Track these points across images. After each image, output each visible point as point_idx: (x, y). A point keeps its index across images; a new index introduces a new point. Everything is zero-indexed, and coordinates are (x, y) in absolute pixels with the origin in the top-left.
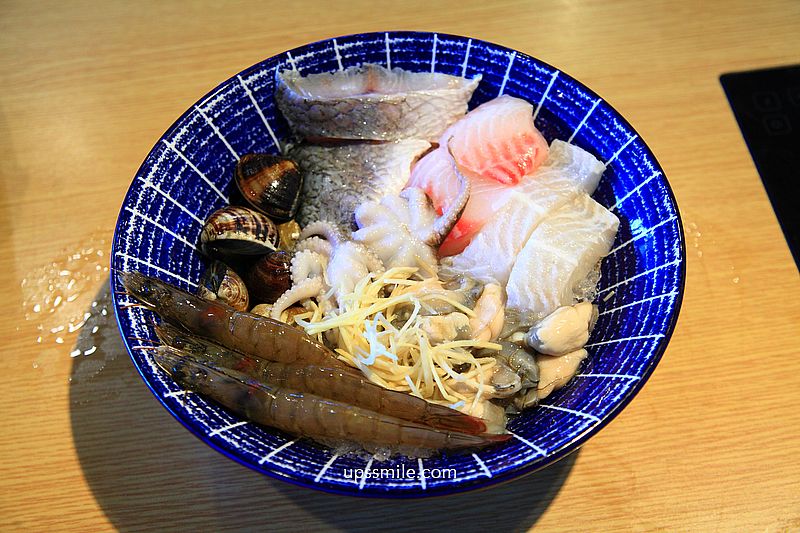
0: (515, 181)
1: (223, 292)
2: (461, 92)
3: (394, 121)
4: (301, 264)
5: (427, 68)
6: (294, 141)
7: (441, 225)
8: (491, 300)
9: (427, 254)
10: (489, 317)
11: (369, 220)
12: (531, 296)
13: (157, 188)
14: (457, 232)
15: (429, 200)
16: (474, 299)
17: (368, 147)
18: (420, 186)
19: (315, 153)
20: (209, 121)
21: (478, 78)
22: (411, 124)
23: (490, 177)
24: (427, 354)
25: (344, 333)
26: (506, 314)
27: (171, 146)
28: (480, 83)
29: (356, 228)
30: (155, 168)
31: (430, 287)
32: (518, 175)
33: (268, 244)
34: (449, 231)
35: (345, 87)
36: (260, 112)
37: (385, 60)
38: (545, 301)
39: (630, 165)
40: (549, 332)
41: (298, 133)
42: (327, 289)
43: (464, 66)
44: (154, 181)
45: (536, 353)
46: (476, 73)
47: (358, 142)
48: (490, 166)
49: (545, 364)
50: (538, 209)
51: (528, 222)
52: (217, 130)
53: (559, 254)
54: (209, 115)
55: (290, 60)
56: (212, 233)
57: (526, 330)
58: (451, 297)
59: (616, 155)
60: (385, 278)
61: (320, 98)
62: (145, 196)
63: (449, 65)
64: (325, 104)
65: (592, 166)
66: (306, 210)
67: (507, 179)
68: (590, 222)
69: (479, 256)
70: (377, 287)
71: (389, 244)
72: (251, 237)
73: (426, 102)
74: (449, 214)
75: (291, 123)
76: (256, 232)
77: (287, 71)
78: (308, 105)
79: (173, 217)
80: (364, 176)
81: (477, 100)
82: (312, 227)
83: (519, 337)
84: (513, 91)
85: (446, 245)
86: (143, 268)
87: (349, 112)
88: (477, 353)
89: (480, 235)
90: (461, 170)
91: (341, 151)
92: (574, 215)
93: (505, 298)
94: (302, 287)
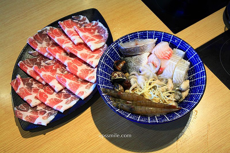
0: (169, 58)
1: (120, 89)
2: (153, 42)
3: (142, 50)
4: (132, 81)
5: (146, 38)
6: (123, 56)
7: (157, 69)
8: (170, 81)
9: (155, 75)
10: (170, 86)
11: (143, 70)
12: (178, 80)
13: (101, 70)
14: (161, 70)
15: (154, 65)
16: (167, 83)
18: (150, 62)
19: (128, 59)
21: (157, 39)
23: (164, 58)
24: (162, 95)
25: (145, 93)
26: (174, 84)
27: (102, 61)
29: (140, 72)
30: (100, 66)
31: (158, 82)
33: (124, 78)
34: (159, 70)
35: (131, 44)
36: (116, 51)
37: (138, 37)
38: (180, 81)
39: (190, 52)
40: (183, 87)
41: (124, 55)
42: (139, 85)
43: (154, 36)
44: (101, 69)
45: (181, 91)
46: (156, 37)
48: (163, 56)
49: (183, 93)
50: (175, 63)
52: (109, 56)
54: (107, 54)
55: (120, 40)
56: (114, 78)
57: (178, 87)
58: (163, 83)
59: (187, 50)
60: (149, 82)
61: (128, 48)
62: (100, 72)
63: (151, 37)
64: (129, 49)
66: (129, 70)
67: (167, 58)
68: (185, 64)
71: (148, 74)
72: (121, 77)
73: (148, 45)
74: (158, 67)
75: (123, 53)
76: (122, 76)
77: (120, 43)
78: (126, 49)
79: (105, 75)
80: (139, 61)
81: (157, 43)
83: (177, 88)
84: (164, 40)
85: (159, 72)
86: (103, 86)
87: (134, 50)
88: (170, 93)
89: (165, 70)
90: (158, 58)
92: (182, 63)
94: (134, 85)
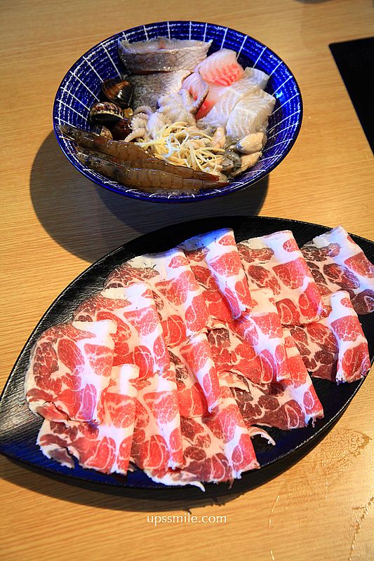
0: (229, 85)
1: (102, 134)
2: (203, 48)
3: (174, 62)
4: (136, 122)
5: (187, 38)
6: (127, 73)
7: (196, 104)
8: (220, 133)
9: (191, 117)
10: (219, 139)
11: (164, 104)
12: (237, 130)
13: (69, 92)
14: (204, 107)
15: (191, 94)
16: (213, 133)
17: (162, 75)
18: (186, 88)
19: (137, 78)
20: (89, 63)
21: (211, 41)
22: (181, 64)
23: (218, 83)
24: (193, 153)
25: (157, 147)
26: (226, 138)
27: (74, 74)
28: (212, 43)
29: (158, 108)
30: (67, 83)
31: (193, 129)
32: (230, 82)
33: (120, 116)
34: (200, 106)
35: (150, 47)
36: (111, 60)
37: (168, 35)
38: (243, 132)
39: (279, 75)
40: (245, 143)
41: (129, 69)
42: (147, 132)
43: (204, 36)
44: (68, 89)
45: (240, 153)
46: (210, 39)
47: (157, 72)
48: (217, 78)
49: (244, 158)
50: (239, 94)
51: (234, 100)
52: (93, 68)
53: (248, 112)
54: (89, 60)
55: (124, 36)
56: (95, 111)
57: (234, 144)
58: (202, 132)
59: (274, 71)
60: (174, 126)
61: (139, 52)
62: (64, 95)
63: (197, 36)
64: (141, 55)
65: (263, 77)
66: (135, 102)
67: (226, 83)
68: (262, 100)
69: (214, 115)
70: (170, 129)
71: (174, 113)
72: (112, 113)
73: (188, 53)
74: (200, 98)
75: (126, 65)
76: (114, 111)
77: (123, 41)
78: (134, 55)
79: (76, 106)
80: (161, 87)
81: (211, 51)
82: (139, 109)
83: (232, 147)
84: (227, 46)
85: (200, 112)
86: (67, 124)
87: (153, 58)
88: (215, 153)
89: (214, 107)
90: (204, 81)
91: (150, 77)
92: (255, 97)
93: (226, 132)
94: (137, 132)
